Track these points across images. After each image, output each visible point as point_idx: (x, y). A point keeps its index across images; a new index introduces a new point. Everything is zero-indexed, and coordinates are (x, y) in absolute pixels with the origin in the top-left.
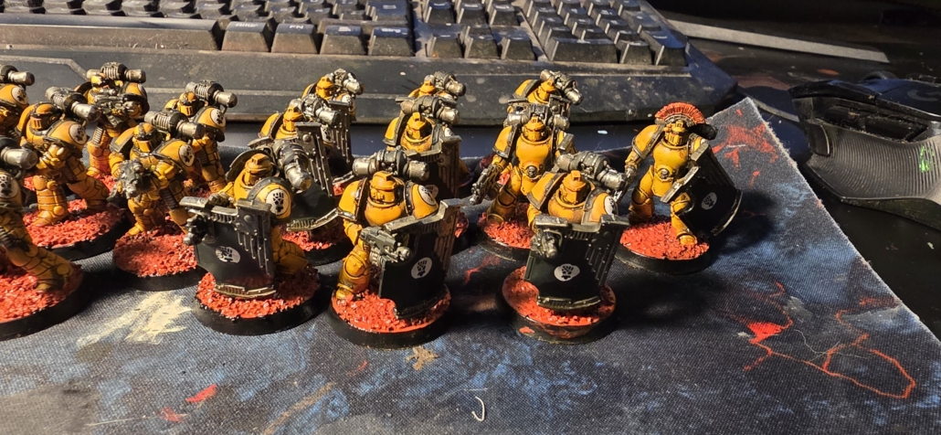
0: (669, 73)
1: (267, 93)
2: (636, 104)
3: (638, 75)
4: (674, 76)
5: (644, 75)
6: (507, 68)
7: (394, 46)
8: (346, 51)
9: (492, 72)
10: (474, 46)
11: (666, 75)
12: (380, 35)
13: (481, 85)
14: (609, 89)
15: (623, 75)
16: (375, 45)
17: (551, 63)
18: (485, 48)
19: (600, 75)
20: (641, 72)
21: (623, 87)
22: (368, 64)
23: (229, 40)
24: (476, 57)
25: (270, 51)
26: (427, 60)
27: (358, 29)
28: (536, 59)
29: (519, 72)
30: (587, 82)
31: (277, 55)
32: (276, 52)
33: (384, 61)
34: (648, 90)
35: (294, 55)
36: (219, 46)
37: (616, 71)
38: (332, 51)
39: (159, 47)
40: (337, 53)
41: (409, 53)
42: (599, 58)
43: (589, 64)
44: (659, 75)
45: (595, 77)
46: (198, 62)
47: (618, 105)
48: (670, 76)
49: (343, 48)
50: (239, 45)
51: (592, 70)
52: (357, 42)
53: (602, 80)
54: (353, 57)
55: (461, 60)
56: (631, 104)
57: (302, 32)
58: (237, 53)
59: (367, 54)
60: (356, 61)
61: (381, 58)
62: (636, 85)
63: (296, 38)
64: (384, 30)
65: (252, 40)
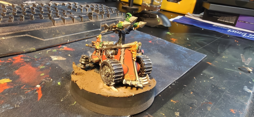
7: (86, 19)
10: (99, 17)
16: (83, 19)
23: (56, 23)
25: (64, 24)
32: (66, 24)
38: (76, 22)
39: (41, 27)
50: (59, 24)
59: (82, 22)
63: (69, 20)
65: (61, 22)
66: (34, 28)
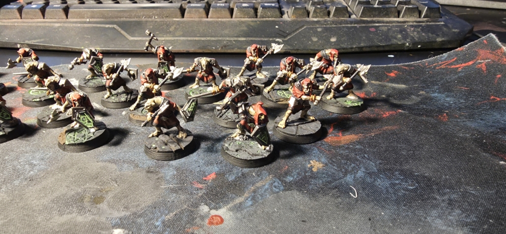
0: (430, 22)
1: (208, 38)
2: (411, 40)
3: (411, 24)
4: (433, 23)
5: (415, 24)
6: (333, 22)
7: (271, 13)
8: (246, 16)
9: (325, 25)
10: (315, 11)
11: (428, 23)
12: (264, 7)
13: (320, 32)
14: (394, 32)
15: (402, 24)
16: (261, 12)
17: (359, 18)
18: (321, 12)
19: (388, 24)
20: (413, 22)
21: (402, 30)
22: (258, 22)
23: (188, 13)
24: (316, 17)
25: (207, 17)
26: (289, 19)
27: (252, 4)
28: (350, 17)
29: (341, 24)
30: (381, 28)
31: (211, 19)
32: (211, 18)
33: (267, 21)
34: (418, 32)
35: (220, 19)
36: (183, 16)
37: (398, 22)
38: (239, 17)
39: (155, 17)
40: (241, 18)
41: (279, 16)
42: (387, 15)
43: (381, 19)
44: (424, 24)
45: (385, 26)
46: (173, 24)
47: (400, 41)
48: (431, 24)
49: (245, 15)
50: (193, 15)
51: (383, 22)
52: (252, 11)
53: (390, 27)
54: (250, 19)
55: (307, 19)
56: (408, 40)
57: (224, 7)
58: (192, 19)
59: (257, 17)
60: (252, 21)
61: (264, 19)
62: (410, 30)
63: (221, 11)
64: (266, 4)
65: (199, 12)
66: (140, 18)
